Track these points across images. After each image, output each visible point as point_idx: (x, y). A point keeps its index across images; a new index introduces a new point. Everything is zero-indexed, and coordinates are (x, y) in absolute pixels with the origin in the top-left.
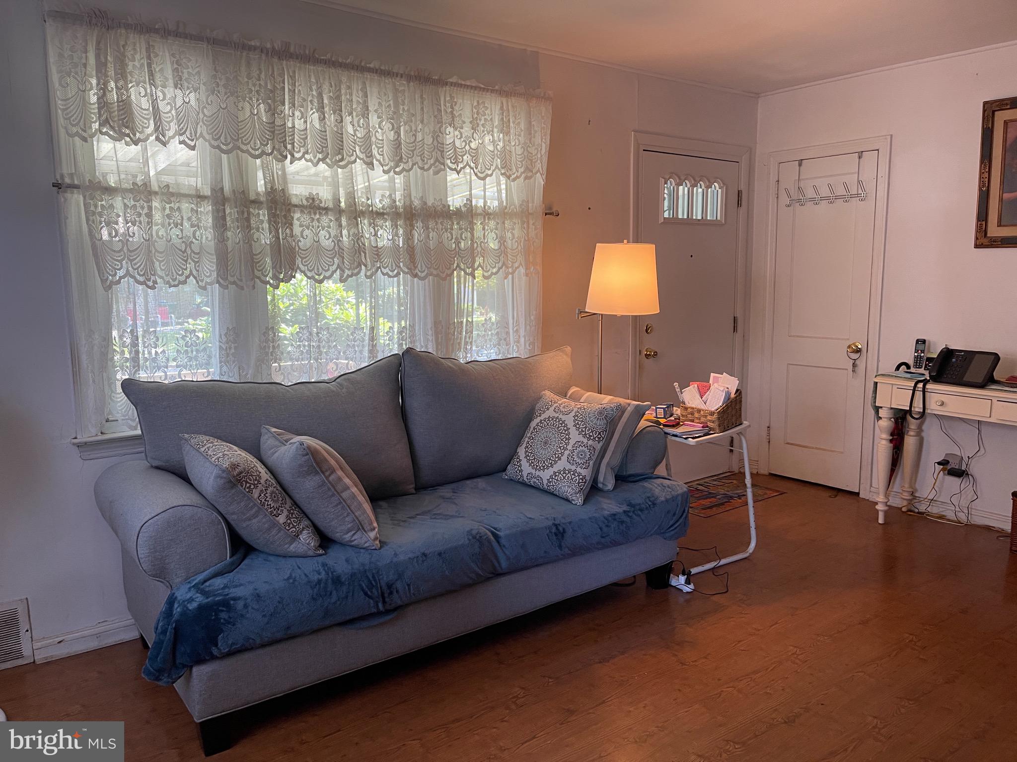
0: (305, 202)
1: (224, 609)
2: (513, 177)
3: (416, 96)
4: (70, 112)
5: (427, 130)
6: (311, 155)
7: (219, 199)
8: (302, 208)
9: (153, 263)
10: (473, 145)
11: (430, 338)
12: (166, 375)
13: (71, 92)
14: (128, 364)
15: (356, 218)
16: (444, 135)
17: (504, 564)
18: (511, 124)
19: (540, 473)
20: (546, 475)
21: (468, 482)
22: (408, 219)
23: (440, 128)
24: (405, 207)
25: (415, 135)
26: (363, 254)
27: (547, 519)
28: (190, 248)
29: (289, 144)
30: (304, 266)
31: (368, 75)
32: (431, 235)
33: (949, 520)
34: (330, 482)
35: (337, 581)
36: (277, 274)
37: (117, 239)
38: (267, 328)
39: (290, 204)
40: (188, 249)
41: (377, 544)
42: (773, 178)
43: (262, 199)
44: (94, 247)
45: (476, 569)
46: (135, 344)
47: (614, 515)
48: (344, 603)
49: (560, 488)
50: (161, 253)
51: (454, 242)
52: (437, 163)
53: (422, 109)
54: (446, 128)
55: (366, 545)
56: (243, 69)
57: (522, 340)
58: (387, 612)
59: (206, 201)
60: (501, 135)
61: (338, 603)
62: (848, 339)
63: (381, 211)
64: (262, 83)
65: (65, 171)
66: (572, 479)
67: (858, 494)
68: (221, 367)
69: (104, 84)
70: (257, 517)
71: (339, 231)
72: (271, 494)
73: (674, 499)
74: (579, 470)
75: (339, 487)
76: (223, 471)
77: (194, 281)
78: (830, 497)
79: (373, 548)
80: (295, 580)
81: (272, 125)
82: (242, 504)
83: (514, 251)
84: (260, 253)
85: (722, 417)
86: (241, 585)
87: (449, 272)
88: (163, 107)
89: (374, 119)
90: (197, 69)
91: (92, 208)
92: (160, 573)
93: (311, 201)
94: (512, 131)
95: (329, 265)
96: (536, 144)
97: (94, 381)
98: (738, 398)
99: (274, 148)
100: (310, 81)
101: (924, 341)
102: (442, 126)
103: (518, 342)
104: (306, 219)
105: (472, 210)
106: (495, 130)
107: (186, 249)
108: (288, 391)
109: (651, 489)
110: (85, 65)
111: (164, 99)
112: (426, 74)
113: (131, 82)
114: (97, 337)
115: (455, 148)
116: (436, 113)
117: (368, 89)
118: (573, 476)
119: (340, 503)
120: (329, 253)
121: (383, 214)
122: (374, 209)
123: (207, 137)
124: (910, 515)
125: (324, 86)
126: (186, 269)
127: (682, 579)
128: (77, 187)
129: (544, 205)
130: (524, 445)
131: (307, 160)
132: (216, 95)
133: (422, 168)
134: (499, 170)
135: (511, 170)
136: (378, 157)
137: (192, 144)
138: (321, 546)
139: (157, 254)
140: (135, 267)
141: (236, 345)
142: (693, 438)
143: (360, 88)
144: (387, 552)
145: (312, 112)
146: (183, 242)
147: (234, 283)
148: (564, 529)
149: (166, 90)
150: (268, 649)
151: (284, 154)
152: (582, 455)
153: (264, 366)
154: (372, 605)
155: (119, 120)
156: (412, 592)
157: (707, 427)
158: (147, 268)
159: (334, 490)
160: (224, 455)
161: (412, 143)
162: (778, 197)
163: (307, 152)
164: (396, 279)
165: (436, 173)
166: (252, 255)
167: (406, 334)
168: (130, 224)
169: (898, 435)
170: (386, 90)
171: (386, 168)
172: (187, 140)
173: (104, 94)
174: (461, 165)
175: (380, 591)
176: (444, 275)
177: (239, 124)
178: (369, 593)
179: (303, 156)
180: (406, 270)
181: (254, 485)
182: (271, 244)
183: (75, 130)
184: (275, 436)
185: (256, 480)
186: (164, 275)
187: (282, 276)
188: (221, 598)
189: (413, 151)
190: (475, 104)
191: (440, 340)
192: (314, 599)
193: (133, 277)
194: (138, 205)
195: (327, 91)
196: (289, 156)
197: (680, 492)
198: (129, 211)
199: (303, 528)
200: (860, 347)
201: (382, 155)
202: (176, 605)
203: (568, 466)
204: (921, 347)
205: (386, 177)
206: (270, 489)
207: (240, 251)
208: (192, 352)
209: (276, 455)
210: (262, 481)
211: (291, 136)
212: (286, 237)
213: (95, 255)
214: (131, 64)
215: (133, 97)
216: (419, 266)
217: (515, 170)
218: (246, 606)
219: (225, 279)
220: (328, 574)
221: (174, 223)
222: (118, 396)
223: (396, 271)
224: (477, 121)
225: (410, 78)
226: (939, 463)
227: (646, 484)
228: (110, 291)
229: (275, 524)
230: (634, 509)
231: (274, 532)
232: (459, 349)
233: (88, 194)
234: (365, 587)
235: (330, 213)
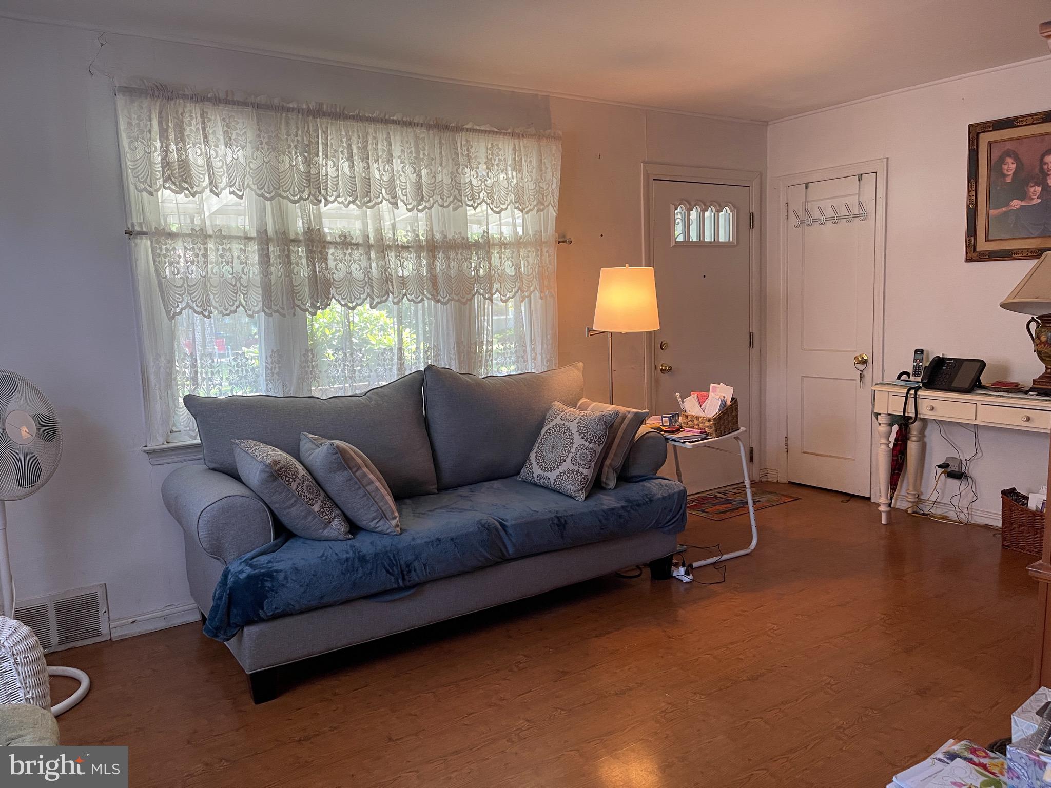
0: (338, 240)
1: (269, 579)
2: (526, 210)
3: (436, 142)
4: (139, 171)
5: (445, 171)
6: (343, 198)
7: (263, 239)
8: (335, 244)
9: (209, 295)
10: (489, 182)
11: (453, 357)
12: (220, 391)
13: (139, 154)
14: (189, 382)
15: (383, 252)
16: (462, 176)
17: (511, 550)
18: (524, 162)
19: (548, 474)
20: (552, 475)
21: (485, 483)
22: (431, 251)
23: (457, 170)
24: (427, 241)
25: (435, 177)
26: (390, 283)
27: (550, 511)
28: (240, 282)
29: (323, 189)
30: (338, 295)
31: (392, 126)
32: (451, 265)
33: (951, 520)
34: (356, 477)
35: (362, 559)
36: (315, 303)
37: (179, 276)
38: (307, 351)
39: (325, 241)
40: (238, 284)
41: (398, 531)
42: (783, 200)
43: (301, 238)
44: (160, 284)
45: (486, 554)
46: (194, 366)
47: (613, 509)
48: (369, 578)
49: (565, 486)
50: (215, 287)
51: (474, 270)
52: (456, 201)
53: (441, 153)
54: (463, 169)
55: (389, 531)
56: (283, 127)
57: (539, 357)
58: (407, 588)
59: (253, 242)
60: (514, 173)
61: (364, 577)
62: (855, 352)
63: (407, 244)
64: (299, 138)
65: (135, 221)
66: (575, 478)
67: (869, 499)
68: (267, 385)
69: (166, 147)
70: (295, 505)
71: (368, 264)
72: (307, 487)
73: (671, 496)
74: (581, 470)
75: (365, 482)
76: (267, 466)
77: (243, 309)
78: (842, 501)
79: (395, 533)
80: (327, 558)
81: (308, 174)
82: (284, 494)
83: (529, 277)
84: (300, 285)
85: (718, 423)
86: (281, 561)
87: (469, 297)
88: (217, 163)
89: (397, 165)
90: (244, 131)
91: (158, 251)
92: (217, 552)
93: (343, 238)
94: (524, 168)
95: (360, 294)
96: (547, 179)
97: (160, 398)
98: (733, 406)
99: (310, 194)
100: (341, 135)
101: (922, 351)
102: (459, 168)
103: (535, 359)
104: (339, 254)
105: (489, 241)
106: (509, 168)
107: (235, 284)
108: (324, 404)
109: (649, 488)
110: (150, 132)
111: (217, 156)
112: (444, 122)
113: (189, 144)
114: (163, 360)
115: (472, 186)
116: (454, 157)
117: (392, 137)
118: (576, 476)
119: (366, 494)
120: (361, 283)
121: (408, 247)
122: (400, 243)
123: (253, 187)
124: (915, 516)
125: (354, 138)
126: (236, 300)
127: (682, 570)
128: (145, 234)
129: (557, 235)
130: (535, 450)
131: (339, 203)
132: (261, 151)
133: (442, 206)
134: (513, 204)
135: (524, 204)
136: (403, 198)
137: (240, 194)
138: (350, 532)
139: (212, 288)
140: (194, 300)
141: (280, 365)
142: (690, 442)
143: (385, 137)
144: (406, 537)
145: (343, 161)
146: (234, 277)
147: (277, 311)
148: (565, 521)
149: (218, 150)
150: (305, 616)
151: (319, 198)
152: (584, 457)
153: (305, 384)
154: (393, 581)
155: (179, 176)
156: (428, 570)
157: (706, 432)
158: (203, 301)
159: (361, 484)
160: (268, 455)
161: (432, 184)
162: (788, 219)
163: (339, 196)
164: (421, 304)
165: (455, 209)
166: (292, 286)
167: (431, 353)
168: (189, 263)
169: (902, 440)
170: (408, 138)
171: (409, 207)
172: (236, 191)
173: (167, 155)
174: (478, 201)
175: (399, 570)
176: (464, 300)
177: (280, 175)
178: (390, 570)
179: (335, 199)
180: (430, 297)
181: (293, 478)
182: (309, 276)
183: (143, 186)
184: (312, 441)
185: (294, 474)
186: (218, 306)
187: (318, 304)
188: (266, 570)
189: (433, 191)
190: (490, 146)
191: (462, 359)
192: (343, 573)
193: (192, 308)
194: (196, 247)
195: (355, 142)
196: (323, 200)
197: (677, 490)
198: (188, 251)
199: (335, 517)
200: (866, 358)
201: (406, 195)
202: (230, 576)
203: (572, 467)
204: (919, 357)
205: (410, 214)
206: (306, 483)
207: (282, 284)
208: (242, 371)
209: (312, 455)
210: (299, 476)
211: (324, 182)
212: (321, 270)
213: (162, 292)
214: (188, 129)
215: (191, 156)
216: (441, 293)
217: (527, 204)
218: (286, 578)
219: (270, 308)
220: (355, 554)
221: (225, 261)
222: (181, 410)
223: (421, 297)
224: (491, 161)
225: (429, 127)
226: (940, 466)
227: (646, 484)
228: (173, 321)
229: (310, 512)
230: (633, 505)
231: (310, 519)
232: (481, 367)
233: (154, 239)
234: (386, 565)
235: (360, 248)
